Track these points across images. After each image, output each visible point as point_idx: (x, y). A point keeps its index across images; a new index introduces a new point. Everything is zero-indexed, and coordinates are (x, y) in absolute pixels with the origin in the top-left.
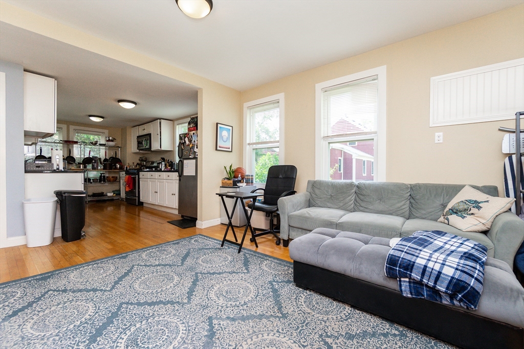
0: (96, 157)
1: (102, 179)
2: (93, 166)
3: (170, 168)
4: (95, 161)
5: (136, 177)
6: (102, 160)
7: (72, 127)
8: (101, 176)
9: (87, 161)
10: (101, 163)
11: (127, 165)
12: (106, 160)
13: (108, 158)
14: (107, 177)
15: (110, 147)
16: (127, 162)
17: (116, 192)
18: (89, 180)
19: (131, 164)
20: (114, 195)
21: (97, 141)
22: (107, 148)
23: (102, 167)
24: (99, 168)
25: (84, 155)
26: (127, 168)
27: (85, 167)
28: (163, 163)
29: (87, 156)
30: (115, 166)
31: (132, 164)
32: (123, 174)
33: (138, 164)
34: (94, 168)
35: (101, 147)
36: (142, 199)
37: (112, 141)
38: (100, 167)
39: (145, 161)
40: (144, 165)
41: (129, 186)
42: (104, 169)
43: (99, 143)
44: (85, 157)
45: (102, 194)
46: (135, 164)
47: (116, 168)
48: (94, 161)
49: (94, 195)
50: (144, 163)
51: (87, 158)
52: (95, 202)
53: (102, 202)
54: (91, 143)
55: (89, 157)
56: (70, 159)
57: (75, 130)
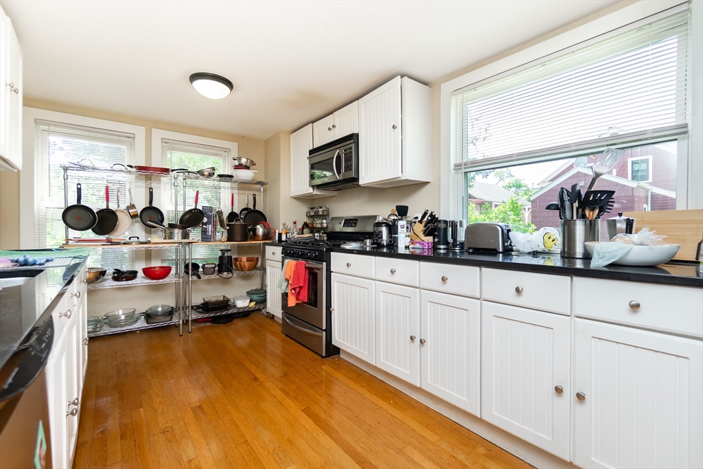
0: (211, 209)
1: (225, 265)
2: (204, 232)
3: (430, 239)
4: (209, 217)
5: (320, 269)
6: (225, 216)
7: (158, 134)
8: (221, 258)
9: (193, 219)
10: (222, 225)
11: (281, 227)
12: (233, 216)
13: (237, 210)
14: (236, 259)
15: (243, 185)
16: (282, 222)
17: (255, 297)
18: (195, 266)
19: (291, 225)
20: (253, 304)
21: (213, 169)
22: (236, 185)
23: (225, 235)
24: (218, 235)
25: (185, 206)
26: (280, 235)
27: (185, 236)
28: (401, 223)
29: (190, 206)
30: (254, 230)
32: (274, 253)
33: (306, 225)
34: (205, 238)
35: (222, 184)
36: (337, 340)
37: (247, 168)
38: (221, 234)
39: (324, 216)
40: (322, 228)
41: (298, 295)
42: (230, 239)
43: (217, 173)
44: (188, 208)
45: (225, 304)
46: (300, 226)
47: (255, 237)
48: (205, 220)
49: (206, 307)
50: (322, 223)
51: (191, 211)
52: (209, 324)
53: (224, 323)
54: (201, 173)
55: (196, 209)
56: (151, 216)
57: (165, 141)
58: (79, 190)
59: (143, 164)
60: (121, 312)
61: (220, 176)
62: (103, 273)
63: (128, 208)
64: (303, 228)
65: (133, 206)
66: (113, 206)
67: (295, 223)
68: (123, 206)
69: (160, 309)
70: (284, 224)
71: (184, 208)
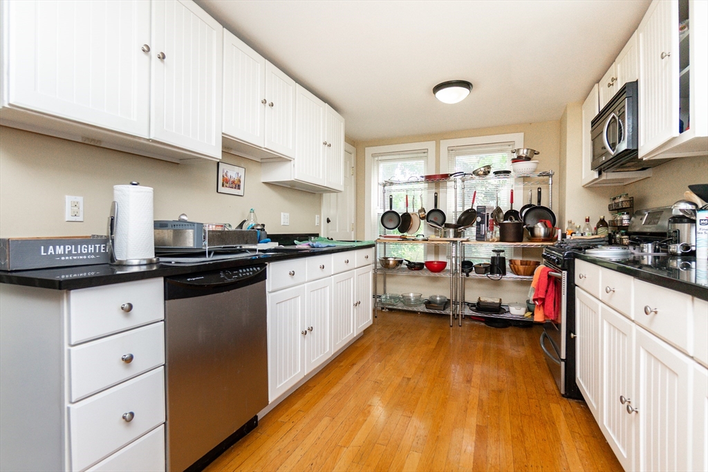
0: (484, 208)
1: (497, 266)
2: (478, 231)
4: (483, 217)
5: (563, 277)
7: (445, 144)
8: (493, 259)
9: (468, 218)
10: (497, 224)
12: (511, 214)
13: (517, 208)
14: (509, 261)
15: (524, 178)
16: (568, 218)
18: (470, 264)
19: (580, 222)
20: (529, 314)
21: (489, 167)
23: (498, 234)
25: (463, 206)
26: (564, 236)
28: (700, 216)
29: (468, 206)
30: (532, 230)
31: (583, 224)
33: (602, 223)
34: (480, 237)
37: (528, 159)
40: (626, 228)
42: (502, 239)
43: (492, 171)
45: (498, 308)
46: (593, 224)
47: (533, 237)
48: (479, 219)
49: (479, 306)
50: (622, 220)
51: (468, 211)
52: (483, 324)
53: (496, 327)
54: (475, 173)
55: (472, 209)
56: (435, 216)
57: (450, 149)
58: (391, 200)
59: (433, 173)
60: (411, 295)
61: (496, 173)
62: (401, 262)
63: (420, 211)
64: (598, 227)
65: (423, 210)
66: (410, 211)
67: (588, 220)
68: (416, 211)
69: (438, 298)
70: (570, 222)
71: (463, 208)
